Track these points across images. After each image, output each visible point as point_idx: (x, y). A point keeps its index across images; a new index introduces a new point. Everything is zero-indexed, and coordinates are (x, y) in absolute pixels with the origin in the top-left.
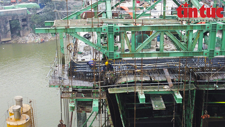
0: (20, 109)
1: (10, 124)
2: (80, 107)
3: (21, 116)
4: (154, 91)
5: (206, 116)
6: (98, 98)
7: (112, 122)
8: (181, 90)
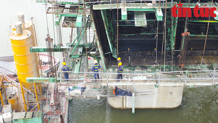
0: (21, 24)
1: (13, 39)
2: (65, 22)
3: (22, 31)
4: (137, 9)
5: (186, 33)
6: (82, 14)
7: (97, 37)
8: (164, 8)
